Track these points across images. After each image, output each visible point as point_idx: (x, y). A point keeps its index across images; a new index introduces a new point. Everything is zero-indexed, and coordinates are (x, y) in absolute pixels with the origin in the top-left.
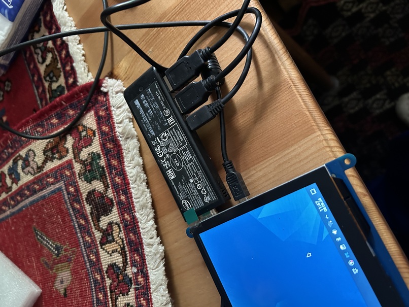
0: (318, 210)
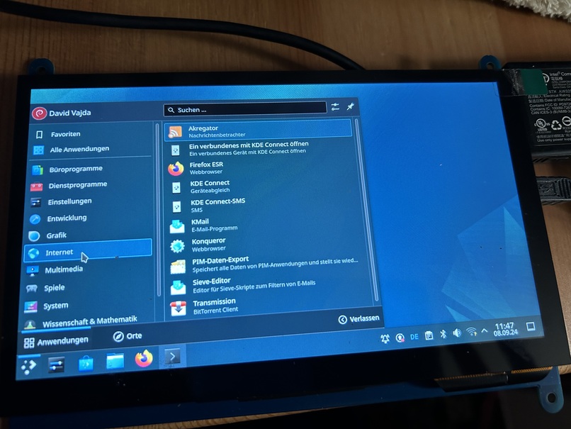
0: (499, 321)
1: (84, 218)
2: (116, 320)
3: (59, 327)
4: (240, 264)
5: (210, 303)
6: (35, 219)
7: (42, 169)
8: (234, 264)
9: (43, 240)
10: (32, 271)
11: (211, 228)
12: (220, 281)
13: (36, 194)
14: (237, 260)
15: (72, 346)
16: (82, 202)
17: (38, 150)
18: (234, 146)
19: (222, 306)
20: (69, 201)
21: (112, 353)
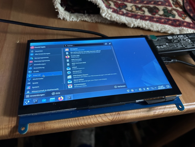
0: (159, 86)
1: (44, 68)
2: (53, 90)
3: (36, 92)
4: (86, 76)
5: (79, 85)
6: (31, 68)
7: (33, 58)
8: (84, 76)
9: (33, 73)
10: (29, 80)
11: (77, 69)
12: (81, 80)
13: (31, 63)
14: (85, 75)
15: (40, 96)
16: (43, 64)
17: (32, 54)
18: (82, 52)
19: (82, 85)
20: (40, 64)
21: (51, 98)
